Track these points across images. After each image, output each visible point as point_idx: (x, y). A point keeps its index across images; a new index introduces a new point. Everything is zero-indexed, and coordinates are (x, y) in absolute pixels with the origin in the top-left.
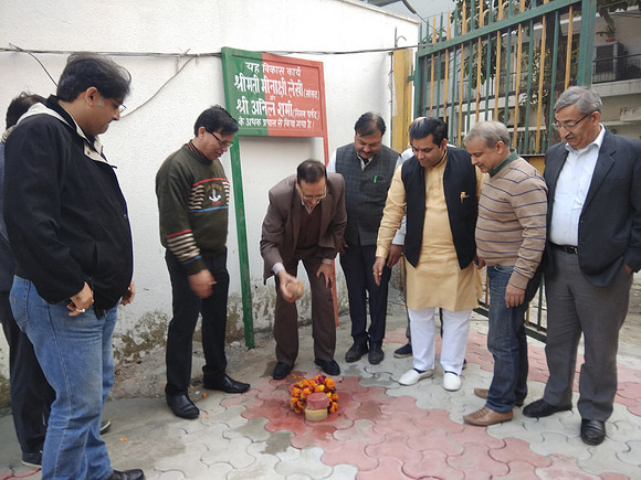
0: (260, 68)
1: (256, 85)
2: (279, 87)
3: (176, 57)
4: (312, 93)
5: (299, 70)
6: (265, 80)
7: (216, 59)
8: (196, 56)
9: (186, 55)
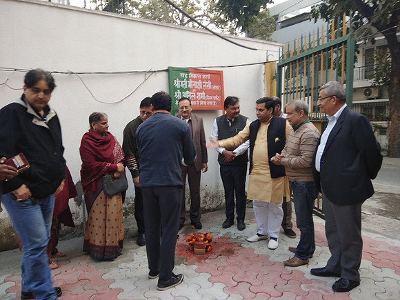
0: (188, 76)
1: (186, 84)
2: (198, 85)
3: (145, 73)
4: (216, 87)
5: (209, 75)
6: (190, 82)
7: (165, 73)
8: (155, 72)
9: (150, 72)
